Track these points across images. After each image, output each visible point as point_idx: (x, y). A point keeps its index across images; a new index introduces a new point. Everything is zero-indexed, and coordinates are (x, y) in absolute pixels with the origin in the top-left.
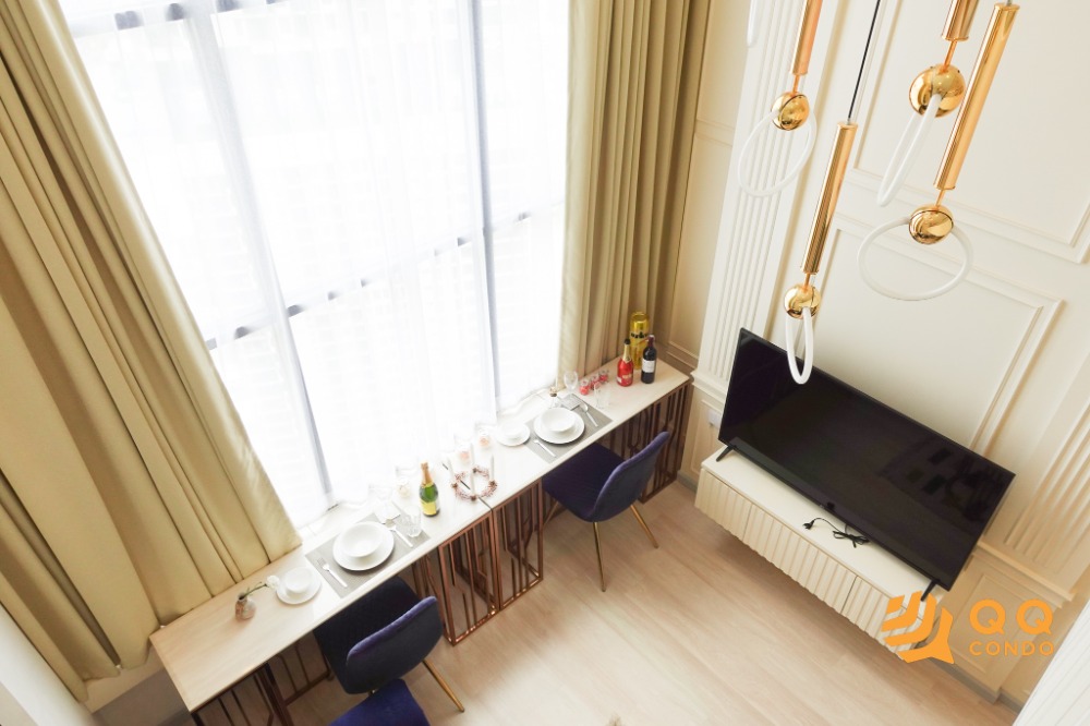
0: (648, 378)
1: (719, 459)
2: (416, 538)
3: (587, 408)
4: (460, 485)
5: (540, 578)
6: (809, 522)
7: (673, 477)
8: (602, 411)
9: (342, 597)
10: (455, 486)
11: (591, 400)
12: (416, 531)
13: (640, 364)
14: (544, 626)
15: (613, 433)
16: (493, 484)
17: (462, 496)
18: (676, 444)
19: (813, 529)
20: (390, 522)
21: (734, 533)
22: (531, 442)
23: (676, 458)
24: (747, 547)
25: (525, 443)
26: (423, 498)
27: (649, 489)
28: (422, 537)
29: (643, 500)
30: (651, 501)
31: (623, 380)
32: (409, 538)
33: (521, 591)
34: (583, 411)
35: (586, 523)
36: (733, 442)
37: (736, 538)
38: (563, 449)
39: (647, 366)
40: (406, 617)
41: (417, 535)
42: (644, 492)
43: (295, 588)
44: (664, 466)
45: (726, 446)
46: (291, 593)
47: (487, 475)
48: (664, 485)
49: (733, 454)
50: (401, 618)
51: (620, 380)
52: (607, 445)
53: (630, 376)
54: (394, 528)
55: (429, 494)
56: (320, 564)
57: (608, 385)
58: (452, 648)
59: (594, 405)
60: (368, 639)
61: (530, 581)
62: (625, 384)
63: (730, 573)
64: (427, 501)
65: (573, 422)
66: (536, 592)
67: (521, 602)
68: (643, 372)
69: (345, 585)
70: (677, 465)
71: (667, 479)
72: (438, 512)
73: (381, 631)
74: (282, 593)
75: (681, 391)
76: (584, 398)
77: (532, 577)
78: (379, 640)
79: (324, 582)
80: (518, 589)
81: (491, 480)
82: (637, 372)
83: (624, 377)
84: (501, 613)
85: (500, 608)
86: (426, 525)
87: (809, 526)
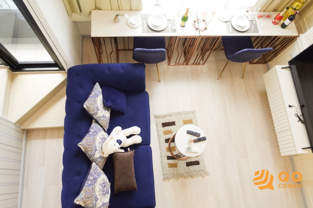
0: (284, 26)
1: (283, 68)
2: (173, 30)
3: (254, 23)
4: (197, 22)
5: (204, 64)
6: (291, 105)
7: (266, 62)
8: (258, 27)
9: (143, 33)
10: (195, 22)
11: (258, 21)
12: (174, 28)
13: (286, 19)
14: (195, 76)
15: (258, 37)
16: (206, 28)
17: (194, 26)
18: (276, 53)
19: (291, 108)
20: (169, 20)
21: (267, 91)
22: (228, 23)
23: (271, 58)
24: (267, 98)
25: (226, 22)
26: (182, 19)
27: (255, 61)
28: (175, 31)
29: (251, 63)
30: (253, 65)
31: (275, 21)
32: (171, 28)
33: (196, 63)
34: (253, 23)
35: (226, 58)
36: (292, 66)
37: (266, 93)
38: (236, 32)
39: (287, 22)
40: (154, 50)
41: (174, 29)
42: (253, 61)
43: (133, 22)
44: (266, 57)
45: (288, 66)
46: (131, 23)
47: (206, 24)
48: (260, 63)
49: (288, 70)
50: (153, 50)
51: (274, 21)
52: (253, 40)
53: (278, 21)
54: (169, 22)
55: (185, 19)
56: (143, 19)
57: (268, 19)
58: (168, 65)
59: (258, 24)
60: (141, 49)
61: (200, 63)
62: (275, 23)
63: (257, 100)
64: (183, 21)
65: (246, 25)
66: (200, 67)
67: (194, 66)
68: (284, 23)
69: (146, 30)
70: (270, 60)
71: (264, 62)
72: (184, 26)
73: (146, 49)
74: (129, 21)
75: (291, 38)
76: (257, 19)
77: (201, 62)
78: (144, 51)
79: (141, 25)
80: (195, 62)
81: (206, 27)
82: (282, 22)
83: (276, 20)
84: (187, 65)
85: (187, 64)
86: (178, 28)
87: (290, 106)
